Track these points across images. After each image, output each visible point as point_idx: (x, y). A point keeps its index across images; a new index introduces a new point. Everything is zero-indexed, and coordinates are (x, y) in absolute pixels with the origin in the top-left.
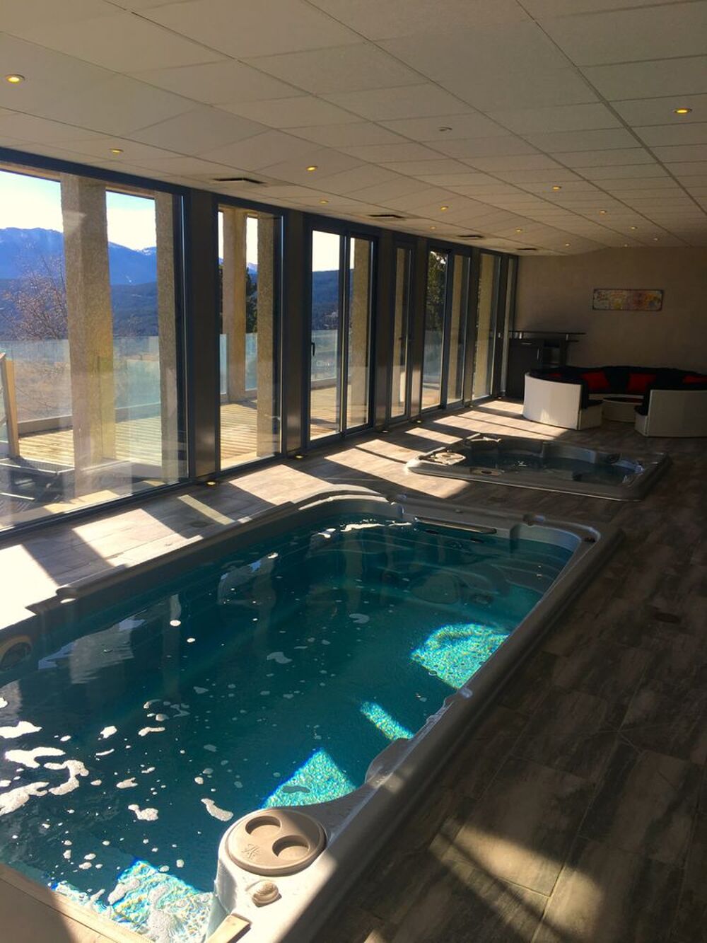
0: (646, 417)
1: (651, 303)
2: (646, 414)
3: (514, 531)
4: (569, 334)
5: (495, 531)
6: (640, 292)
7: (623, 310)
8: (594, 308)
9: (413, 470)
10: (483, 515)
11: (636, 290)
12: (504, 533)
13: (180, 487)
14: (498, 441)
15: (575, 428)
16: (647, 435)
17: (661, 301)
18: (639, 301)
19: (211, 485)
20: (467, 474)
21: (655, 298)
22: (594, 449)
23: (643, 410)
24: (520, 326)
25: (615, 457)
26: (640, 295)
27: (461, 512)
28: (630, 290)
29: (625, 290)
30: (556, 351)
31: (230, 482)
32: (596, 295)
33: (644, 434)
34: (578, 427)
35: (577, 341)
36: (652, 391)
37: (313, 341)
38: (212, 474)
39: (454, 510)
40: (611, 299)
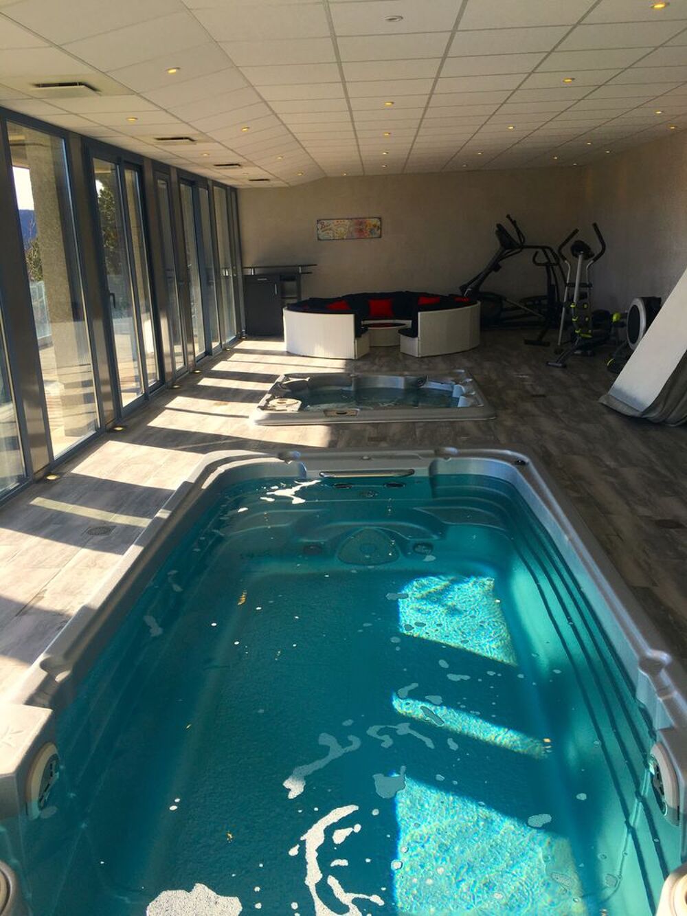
0: (417, 339)
1: (371, 231)
2: (416, 335)
3: (432, 468)
4: (302, 266)
5: (412, 472)
6: (360, 220)
7: (346, 239)
8: (319, 239)
9: (259, 422)
10: (391, 457)
11: (356, 219)
12: (422, 471)
13: (23, 489)
14: (307, 380)
15: (353, 358)
16: (420, 356)
17: (380, 228)
18: (361, 229)
19: (53, 480)
20: (321, 417)
21: (375, 226)
22: (400, 375)
23: (412, 332)
24: (248, 263)
25: (423, 380)
26: (361, 224)
27: (369, 459)
28: (351, 219)
29: (348, 219)
30: (289, 285)
31: (73, 472)
32: (320, 226)
33: (417, 356)
34: (355, 356)
35: (310, 273)
36: (419, 313)
37: (111, 292)
38: (46, 466)
39: (362, 458)
40: (334, 228)
